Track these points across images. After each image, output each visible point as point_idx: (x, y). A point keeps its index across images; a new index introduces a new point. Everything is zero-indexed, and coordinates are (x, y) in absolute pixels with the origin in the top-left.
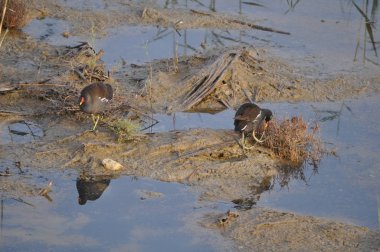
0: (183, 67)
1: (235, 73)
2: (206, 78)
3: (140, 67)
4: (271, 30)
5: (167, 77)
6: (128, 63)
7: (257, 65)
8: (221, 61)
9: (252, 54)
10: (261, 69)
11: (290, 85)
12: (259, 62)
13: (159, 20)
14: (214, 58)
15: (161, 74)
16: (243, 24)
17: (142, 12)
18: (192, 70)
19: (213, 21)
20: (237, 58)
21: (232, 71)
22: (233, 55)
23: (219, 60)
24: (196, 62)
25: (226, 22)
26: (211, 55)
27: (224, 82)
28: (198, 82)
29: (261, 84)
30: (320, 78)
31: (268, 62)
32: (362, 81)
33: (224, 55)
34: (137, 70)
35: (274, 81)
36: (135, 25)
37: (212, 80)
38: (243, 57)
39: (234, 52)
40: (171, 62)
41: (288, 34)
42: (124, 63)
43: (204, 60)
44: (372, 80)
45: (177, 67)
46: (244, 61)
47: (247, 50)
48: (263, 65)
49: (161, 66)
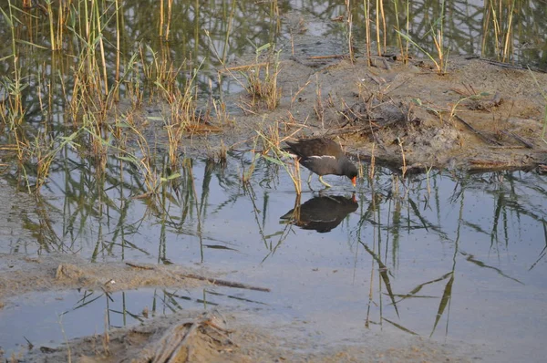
0: (116, 346)
1: (192, 352)
3: (54, 351)
4: (242, 287)
6: (37, 346)
7: (223, 339)
8: (172, 335)
9: (217, 322)
10: (230, 343)
12: (227, 333)
13: (80, 281)
14: (161, 330)
15: (85, 358)
16: (201, 279)
17: (55, 270)
18: (131, 350)
19: (159, 278)
20: (193, 330)
21: (188, 350)
22: (189, 325)
23: (167, 334)
24: (136, 338)
25: (178, 277)
26: (156, 327)
30: (315, 352)
31: (239, 332)
32: (374, 354)
33: (175, 326)
34: (50, 355)
36: (45, 289)
38: (204, 327)
39: (190, 320)
40: (98, 340)
41: (267, 290)
42: (31, 347)
44: (388, 353)
45: (107, 348)
46: (204, 332)
47: (208, 316)
48: (232, 338)
49: (86, 347)
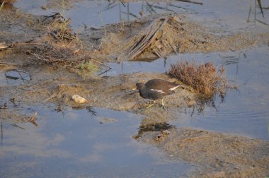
0: (127, 29)
1: (164, 33)
2: (144, 37)
3: (97, 30)
5: (116, 36)
7: (180, 27)
8: (155, 24)
9: (176, 19)
10: (183, 29)
11: (203, 40)
12: (181, 24)
14: (149, 22)
15: (112, 34)
18: (134, 31)
20: (165, 22)
21: (162, 32)
22: (163, 20)
23: (152, 24)
24: (137, 25)
26: (147, 20)
27: (157, 39)
28: (139, 40)
29: (183, 40)
30: (225, 34)
31: (187, 24)
32: (254, 36)
33: (156, 20)
34: (95, 32)
35: (192, 37)
37: (148, 38)
38: (170, 21)
39: (163, 17)
40: (119, 25)
41: (201, 4)
42: (86, 27)
43: (142, 24)
44: (261, 36)
45: (123, 29)
46: (170, 24)
47: (172, 16)
48: (184, 27)
49: (112, 29)
